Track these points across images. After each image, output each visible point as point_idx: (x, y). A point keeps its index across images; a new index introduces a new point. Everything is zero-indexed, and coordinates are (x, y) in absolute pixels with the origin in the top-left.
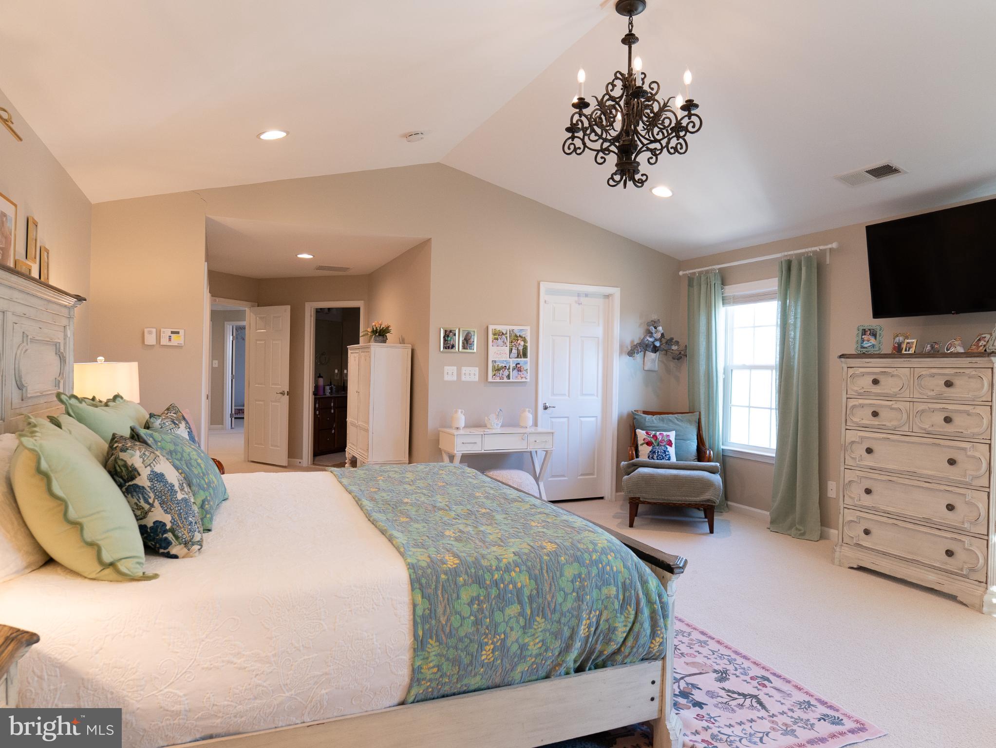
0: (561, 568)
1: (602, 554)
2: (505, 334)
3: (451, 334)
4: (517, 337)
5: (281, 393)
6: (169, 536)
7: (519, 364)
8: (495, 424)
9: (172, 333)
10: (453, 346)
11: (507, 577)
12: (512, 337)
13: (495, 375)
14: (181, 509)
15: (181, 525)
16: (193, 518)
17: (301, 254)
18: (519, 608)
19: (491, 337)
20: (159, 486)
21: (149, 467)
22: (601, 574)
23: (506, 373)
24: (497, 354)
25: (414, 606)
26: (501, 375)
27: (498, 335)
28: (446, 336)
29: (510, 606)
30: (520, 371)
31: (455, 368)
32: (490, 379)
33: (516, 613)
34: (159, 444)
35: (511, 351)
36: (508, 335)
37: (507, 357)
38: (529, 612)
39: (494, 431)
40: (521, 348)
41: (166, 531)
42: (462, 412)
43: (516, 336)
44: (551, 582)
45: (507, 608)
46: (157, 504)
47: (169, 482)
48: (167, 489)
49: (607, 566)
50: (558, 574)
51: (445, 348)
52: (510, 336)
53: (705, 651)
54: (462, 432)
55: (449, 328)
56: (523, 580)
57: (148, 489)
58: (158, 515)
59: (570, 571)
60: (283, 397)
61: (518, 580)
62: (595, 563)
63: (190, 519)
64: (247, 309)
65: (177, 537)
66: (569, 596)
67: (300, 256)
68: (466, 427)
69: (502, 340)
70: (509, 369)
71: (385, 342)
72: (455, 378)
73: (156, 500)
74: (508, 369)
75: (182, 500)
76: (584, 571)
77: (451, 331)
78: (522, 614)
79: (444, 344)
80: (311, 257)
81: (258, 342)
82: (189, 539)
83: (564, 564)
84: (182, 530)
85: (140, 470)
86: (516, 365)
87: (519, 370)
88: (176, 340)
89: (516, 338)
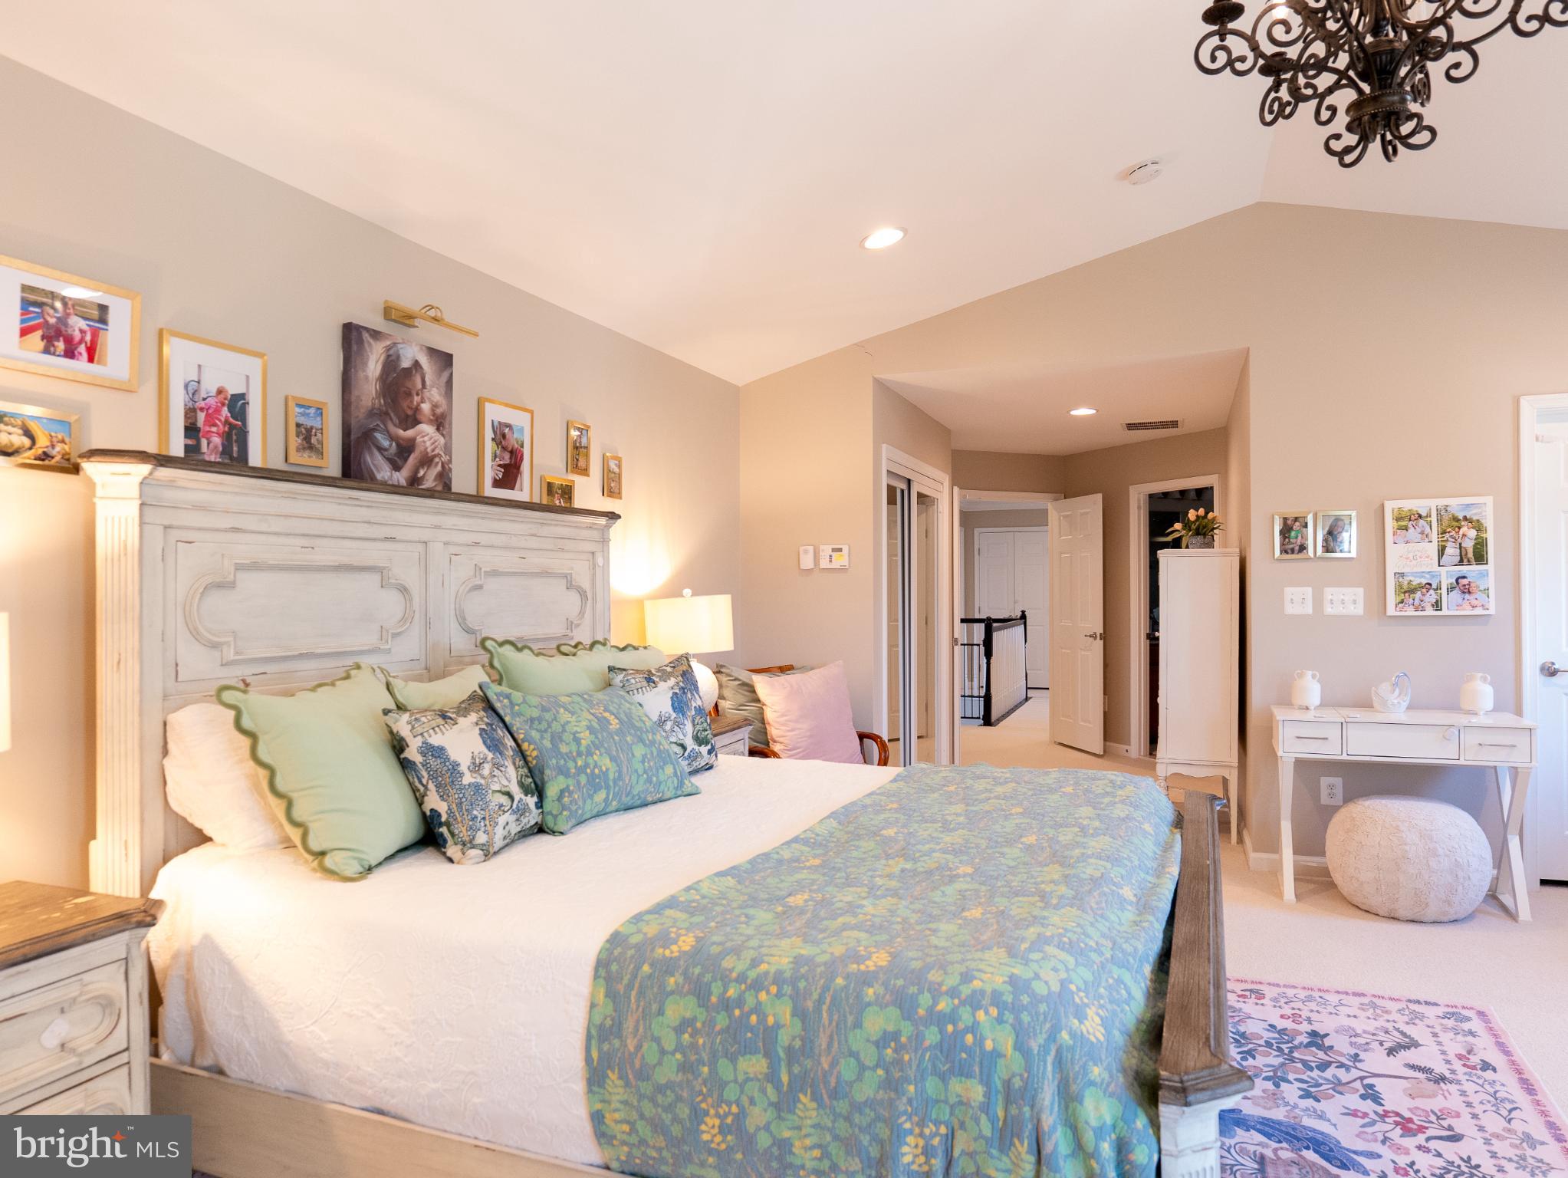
0: (861, 1007)
1: (964, 1005)
2: (1427, 517)
3: (1297, 524)
4: (1458, 520)
5: (1090, 636)
6: (444, 830)
7: (1464, 577)
8: (1396, 705)
9: (834, 550)
10: (1302, 548)
11: (750, 1001)
12: (1445, 522)
13: (1402, 602)
14: (464, 797)
15: (459, 819)
16: (482, 812)
17: (1076, 407)
18: (765, 1065)
19: (1390, 524)
20: (434, 763)
21: (420, 737)
22: (949, 1047)
23: (1432, 596)
24: (1407, 558)
25: (593, 1006)
26: (1417, 602)
27: (1408, 520)
28: (1286, 531)
29: (748, 1056)
30: (1469, 592)
31: (1310, 590)
32: (1391, 610)
33: (761, 1074)
34: (517, 708)
35: (1442, 551)
36: (1434, 519)
37: (1432, 564)
38: (785, 1078)
39: (1393, 718)
40: (1469, 544)
41: (441, 824)
42: (1314, 677)
43: (1456, 520)
44: (832, 1032)
45: (741, 1059)
46: (431, 786)
47: (452, 759)
48: (445, 768)
49: (967, 1032)
50: (850, 1019)
51: (1284, 551)
52: (1439, 521)
54: (1310, 715)
55: (1291, 512)
56: (781, 1012)
57: (419, 765)
58: (434, 802)
59: (876, 1022)
60: (1095, 642)
61: (769, 1010)
62: (939, 1020)
63: (475, 812)
64: (1050, 506)
65: (453, 835)
66: (867, 1074)
67: (1074, 413)
68: (1324, 704)
69: (1419, 530)
70: (1439, 588)
71: (1210, 545)
72: (1309, 609)
73: (430, 782)
74: (1435, 590)
75: (469, 785)
76: (907, 1029)
77: (1296, 519)
78: (772, 1077)
79: (1282, 544)
80: (1092, 412)
81: (1063, 555)
82: (467, 839)
83: (869, 1004)
84: (460, 825)
85: (408, 740)
86: (1457, 580)
87: (1467, 590)
88: (840, 561)
89: (1456, 524)
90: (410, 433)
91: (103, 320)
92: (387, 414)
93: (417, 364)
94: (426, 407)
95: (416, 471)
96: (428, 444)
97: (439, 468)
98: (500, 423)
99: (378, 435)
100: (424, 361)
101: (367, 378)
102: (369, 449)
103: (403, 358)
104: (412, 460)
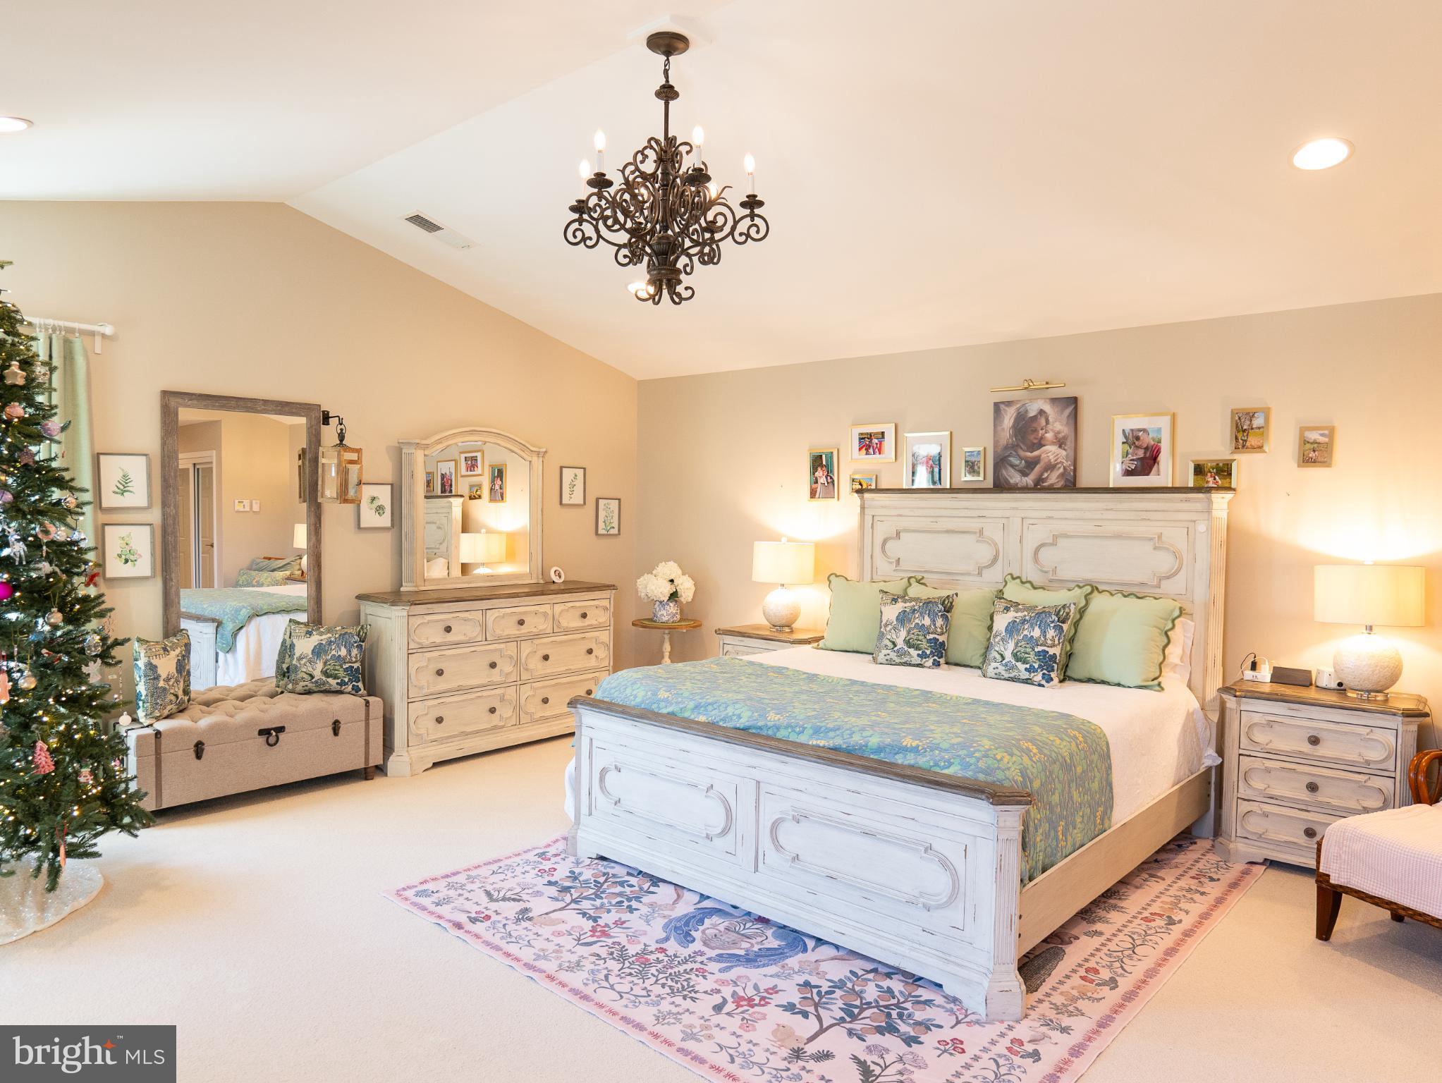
53: (539, 944)
90: (1036, 453)
91: (883, 437)
92: (1018, 445)
93: (1042, 412)
94: (1049, 436)
95: (1042, 474)
96: (1051, 457)
97: (1062, 470)
98: (1132, 430)
99: (1011, 459)
100: (1047, 408)
101: (1003, 429)
102: (1006, 468)
103: (1030, 411)
104: (1038, 469)
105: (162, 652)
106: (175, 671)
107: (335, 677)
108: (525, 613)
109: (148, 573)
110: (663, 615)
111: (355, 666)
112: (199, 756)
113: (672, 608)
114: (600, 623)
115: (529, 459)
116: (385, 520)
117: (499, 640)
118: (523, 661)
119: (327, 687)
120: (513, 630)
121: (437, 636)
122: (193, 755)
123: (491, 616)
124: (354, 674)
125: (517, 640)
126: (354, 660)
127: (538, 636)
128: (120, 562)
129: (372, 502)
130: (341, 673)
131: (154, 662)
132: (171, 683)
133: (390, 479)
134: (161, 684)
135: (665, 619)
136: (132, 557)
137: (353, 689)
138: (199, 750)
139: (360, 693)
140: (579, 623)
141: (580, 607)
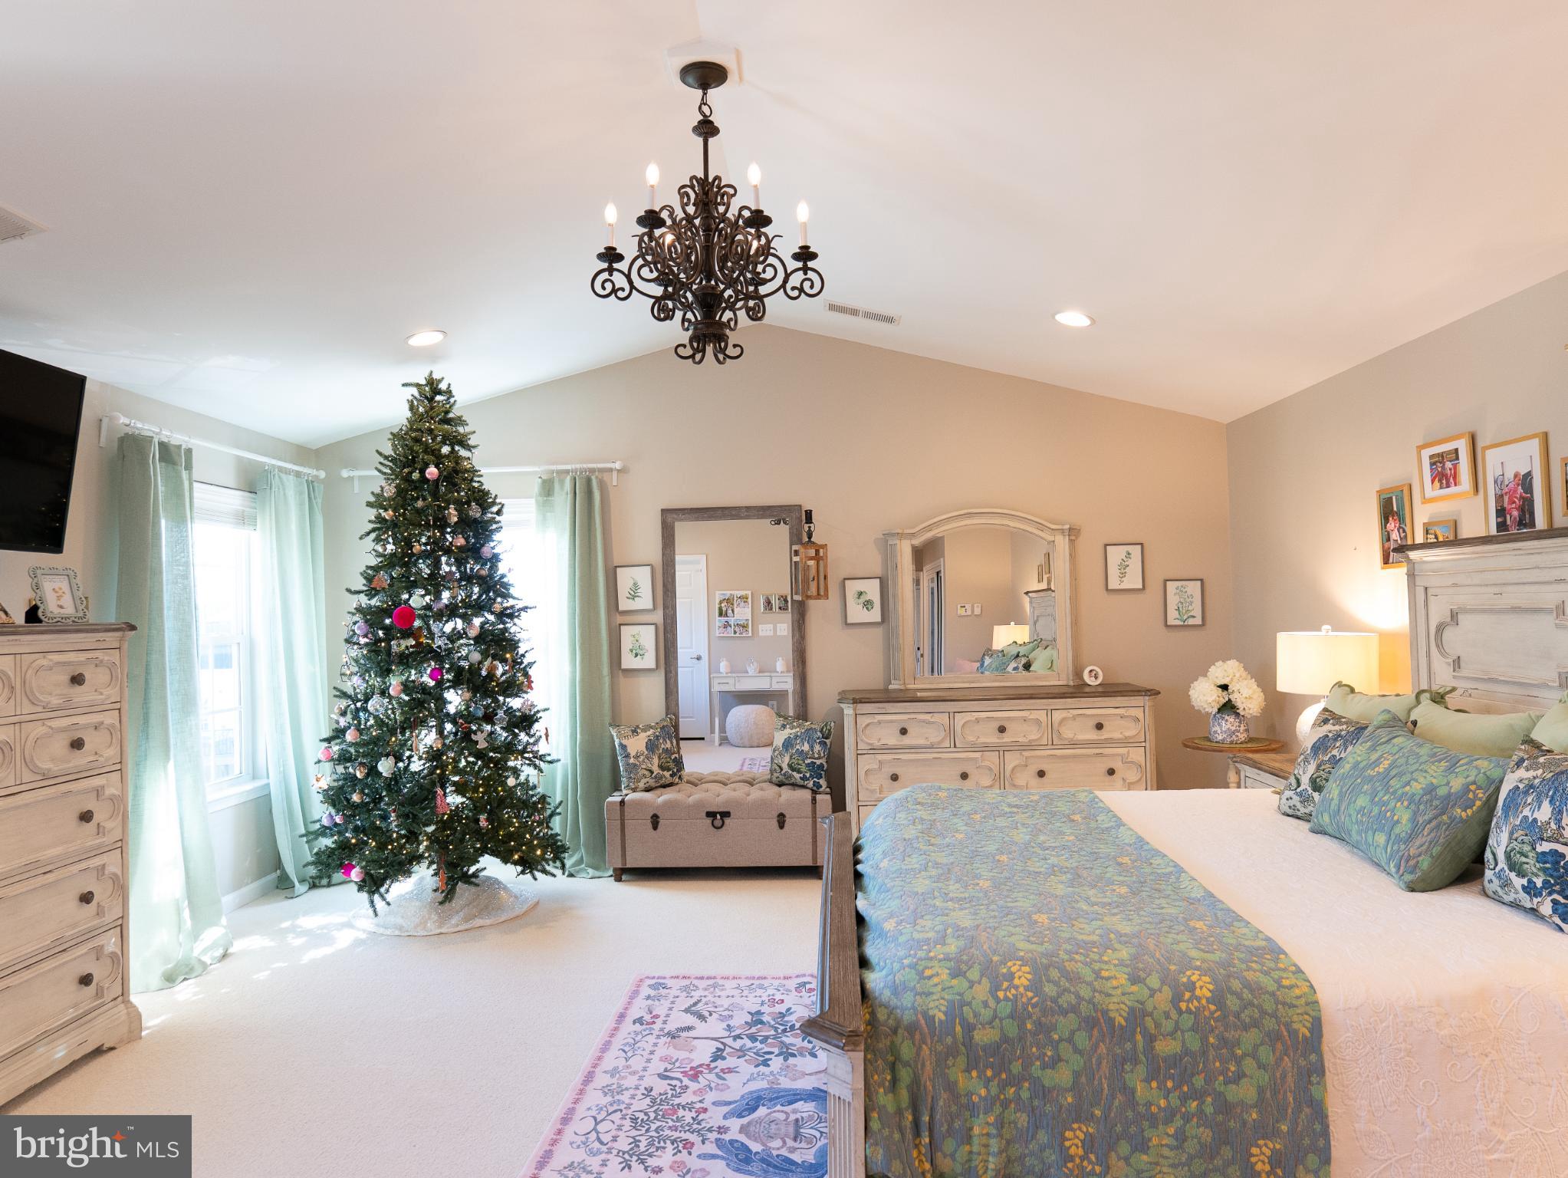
91: (1457, 457)
105: (631, 733)
106: (645, 750)
107: (799, 772)
108: (1009, 719)
109: (653, 665)
110: (1215, 732)
111: (818, 762)
112: (655, 828)
113: (1229, 723)
114: (1126, 738)
115: (1051, 538)
116: (875, 615)
117: (974, 748)
118: (1007, 774)
119: (793, 781)
120: (993, 739)
121: (892, 739)
122: (650, 826)
123: (960, 719)
124: (816, 770)
125: (1002, 750)
126: (816, 756)
127: (1030, 746)
128: (631, 656)
129: (859, 598)
130: (803, 768)
131: (624, 742)
132: (641, 760)
133: (879, 572)
134: (632, 761)
135: (1220, 738)
136: (641, 652)
137: (814, 785)
138: (655, 821)
139: (821, 790)
140: (1093, 735)
141: (1093, 715)
